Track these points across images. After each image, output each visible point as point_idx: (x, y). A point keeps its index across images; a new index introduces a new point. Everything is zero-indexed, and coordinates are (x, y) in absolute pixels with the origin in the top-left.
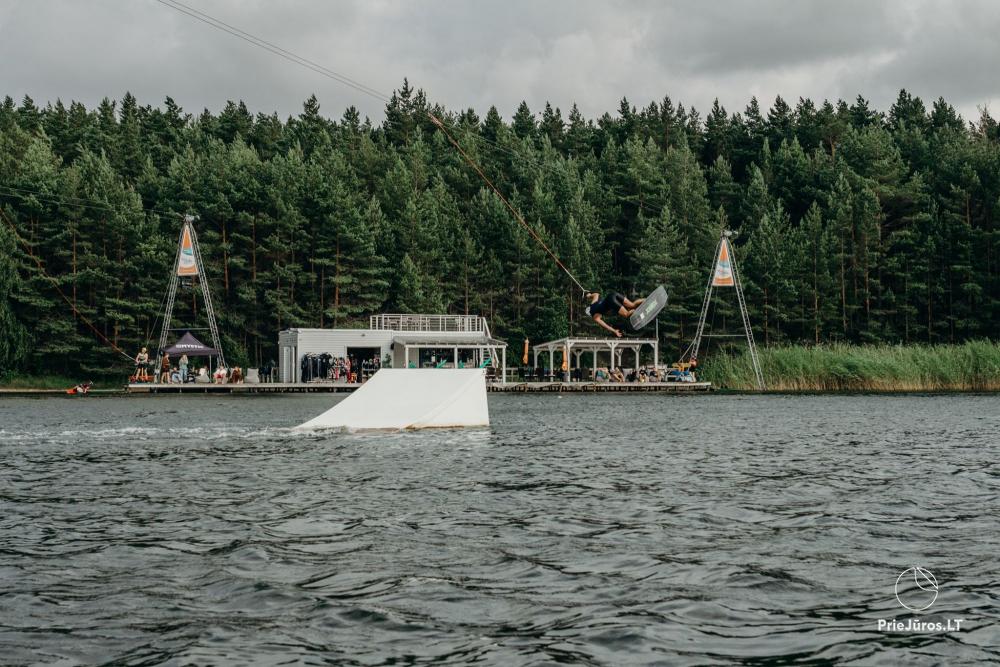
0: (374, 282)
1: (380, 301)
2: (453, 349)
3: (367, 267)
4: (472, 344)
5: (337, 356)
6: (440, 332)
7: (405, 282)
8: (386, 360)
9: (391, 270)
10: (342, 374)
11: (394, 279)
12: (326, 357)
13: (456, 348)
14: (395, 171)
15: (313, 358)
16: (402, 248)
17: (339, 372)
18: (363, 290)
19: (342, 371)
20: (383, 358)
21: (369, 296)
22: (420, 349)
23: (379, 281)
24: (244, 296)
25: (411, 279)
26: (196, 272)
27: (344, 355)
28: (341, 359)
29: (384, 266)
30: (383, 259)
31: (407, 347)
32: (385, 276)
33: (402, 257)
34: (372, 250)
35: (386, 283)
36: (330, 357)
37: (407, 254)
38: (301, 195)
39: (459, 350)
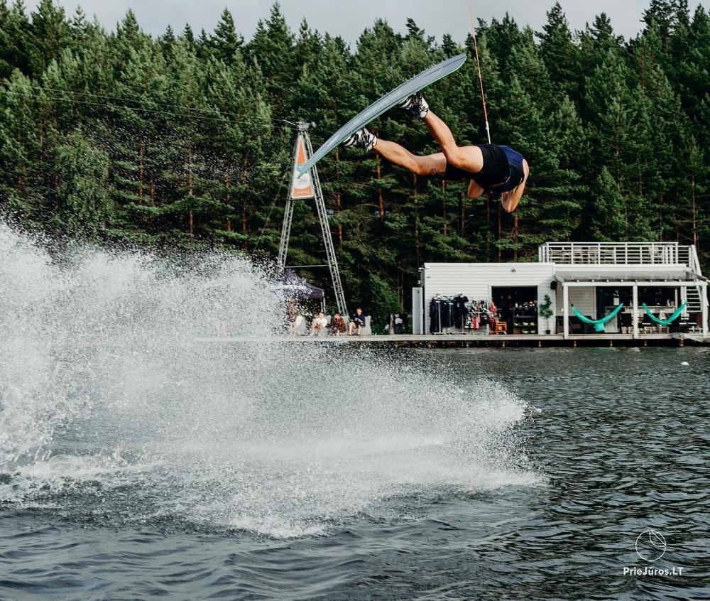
0: (558, 203)
1: (570, 228)
2: (631, 287)
3: (550, 186)
4: (657, 280)
5: (478, 300)
6: (626, 265)
7: (601, 204)
8: (544, 303)
9: (583, 188)
10: (483, 323)
11: (588, 199)
12: (461, 300)
13: (635, 286)
14: (604, 67)
15: (442, 302)
16: (600, 160)
17: (478, 320)
18: (546, 214)
19: (482, 319)
20: (541, 301)
21: (552, 221)
22: (598, 288)
23: (566, 203)
24: (391, 225)
25: (610, 198)
26: (312, 195)
27: (487, 297)
28: (482, 302)
29: (574, 182)
30: (572, 174)
31: (566, 285)
32: (576, 196)
33: (599, 171)
34: (555, 162)
35: (575, 205)
36: (466, 299)
37: (605, 169)
38: (468, 96)
39: (640, 288)
